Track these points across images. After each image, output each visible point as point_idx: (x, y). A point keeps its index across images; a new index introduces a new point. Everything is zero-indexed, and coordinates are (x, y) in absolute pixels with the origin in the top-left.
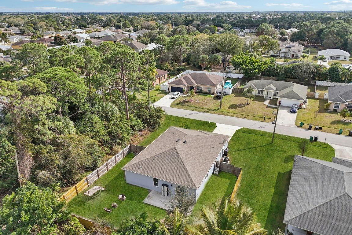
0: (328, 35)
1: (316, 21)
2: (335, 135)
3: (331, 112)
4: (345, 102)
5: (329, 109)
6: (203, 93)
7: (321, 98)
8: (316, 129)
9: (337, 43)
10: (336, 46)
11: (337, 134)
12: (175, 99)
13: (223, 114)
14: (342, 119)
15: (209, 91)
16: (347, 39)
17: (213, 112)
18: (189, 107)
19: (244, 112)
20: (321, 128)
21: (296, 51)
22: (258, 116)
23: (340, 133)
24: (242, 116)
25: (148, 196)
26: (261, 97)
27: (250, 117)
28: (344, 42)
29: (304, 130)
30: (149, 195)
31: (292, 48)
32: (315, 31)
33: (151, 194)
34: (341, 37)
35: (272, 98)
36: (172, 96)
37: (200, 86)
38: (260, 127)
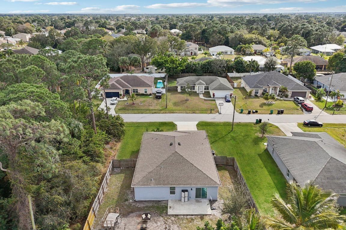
0: (213, 34)
1: (198, 23)
2: (269, 115)
3: (254, 98)
4: (262, 88)
5: (252, 95)
6: (140, 95)
7: (238, 87)
8: (253, 113)
9: (221, 40)
10: (221, 43)
11: (269, 114)
12: (115, 104)
13: (173, 113)
14: (265, 101)
15: (145, 93)
16: (228, 37)
17: (162, 112)
18: (136, 111)
19: (189, 107)
20: (256, 112)
21: (194, 49)
22: (203, 109)
23: (271, 113)
24: (191, 112)
25: (169, 208)
26: (194, 92)
27: (197, 111)
28: (226, 40)
29: (245, 115)
30: (169, 206)
31: (190, 46)
32: (199, 31)
33: (170, 204)
34: (223, 35)
35: (204, 92)
36: (112, 102)
37: (135, 88)
38: (212, 119)
